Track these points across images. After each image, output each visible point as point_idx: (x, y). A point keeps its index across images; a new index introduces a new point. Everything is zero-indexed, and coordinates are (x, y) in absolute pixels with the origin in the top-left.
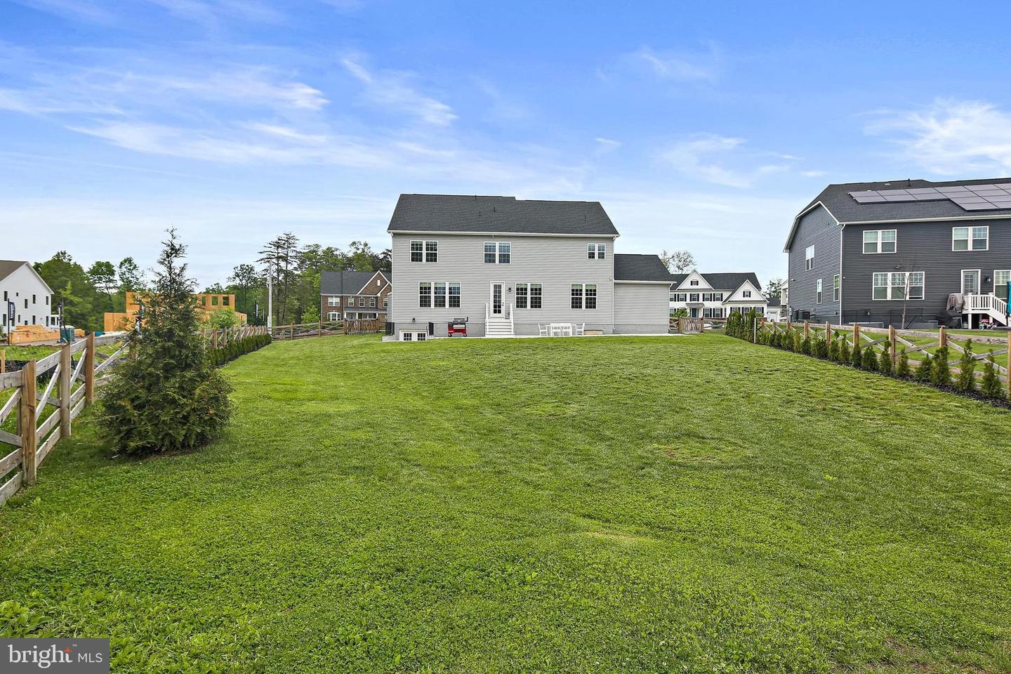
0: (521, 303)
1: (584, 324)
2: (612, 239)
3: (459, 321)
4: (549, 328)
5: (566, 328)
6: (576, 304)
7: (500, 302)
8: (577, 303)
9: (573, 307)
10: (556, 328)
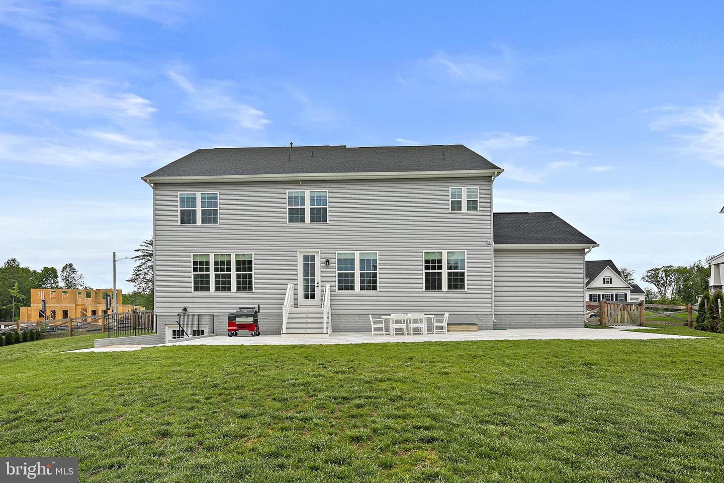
0: (345, 283)
1: (447, 315)
2: (489, 179)
3: (245, 311)
4: (387, 321)
5: (415, 321)
6: (433, 283)
7: (313, 281)
8: (433, 281)
9: (427, 288)
10: (398, 322)
